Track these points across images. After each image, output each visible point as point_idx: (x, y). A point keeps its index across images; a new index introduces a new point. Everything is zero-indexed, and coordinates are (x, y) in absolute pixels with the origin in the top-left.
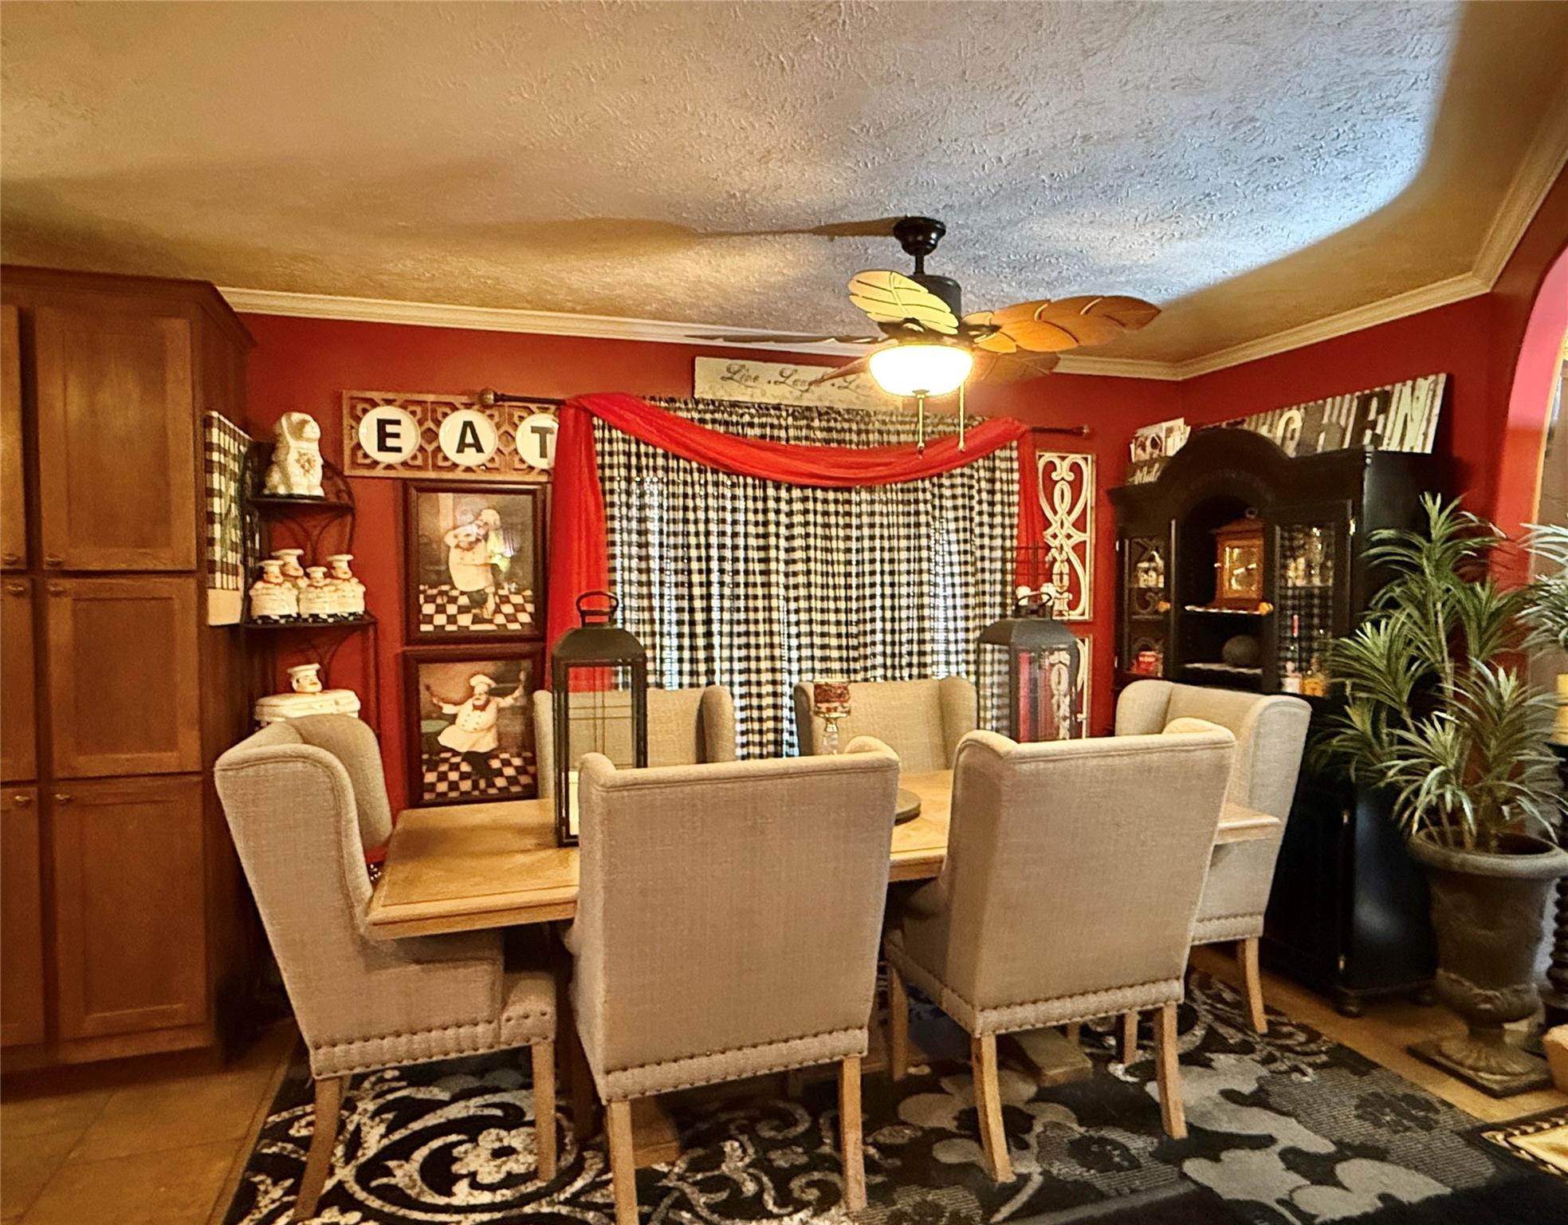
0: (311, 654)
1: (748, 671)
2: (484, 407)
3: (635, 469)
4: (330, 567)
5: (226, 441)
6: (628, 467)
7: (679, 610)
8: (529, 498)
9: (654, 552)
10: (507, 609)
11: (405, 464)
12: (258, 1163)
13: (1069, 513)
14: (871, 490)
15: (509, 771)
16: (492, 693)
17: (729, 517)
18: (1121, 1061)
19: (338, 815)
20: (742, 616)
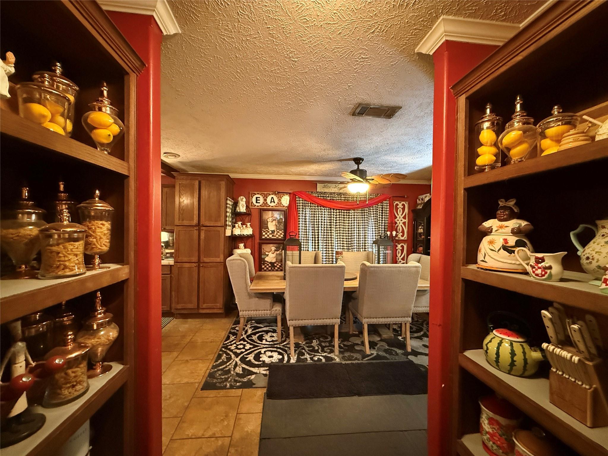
0: (243, 242)
1: (327, 248)
2: (275, 194)
3: (304, 206)
4: (246, 225)
5: (230, 202)
6: (303, 206)
7: (313, 235)
8: (283, 212)
9: (308, 223)
10: (279, 234)
11: (260, 206)
12: (230, 333)
13: (402, 215)
14: (354, 210)
15: (278, 266)
16: (275, 250)
17: (323, 216)
18: (401, 336)
19: (245, 271)
20: (325, 237)
